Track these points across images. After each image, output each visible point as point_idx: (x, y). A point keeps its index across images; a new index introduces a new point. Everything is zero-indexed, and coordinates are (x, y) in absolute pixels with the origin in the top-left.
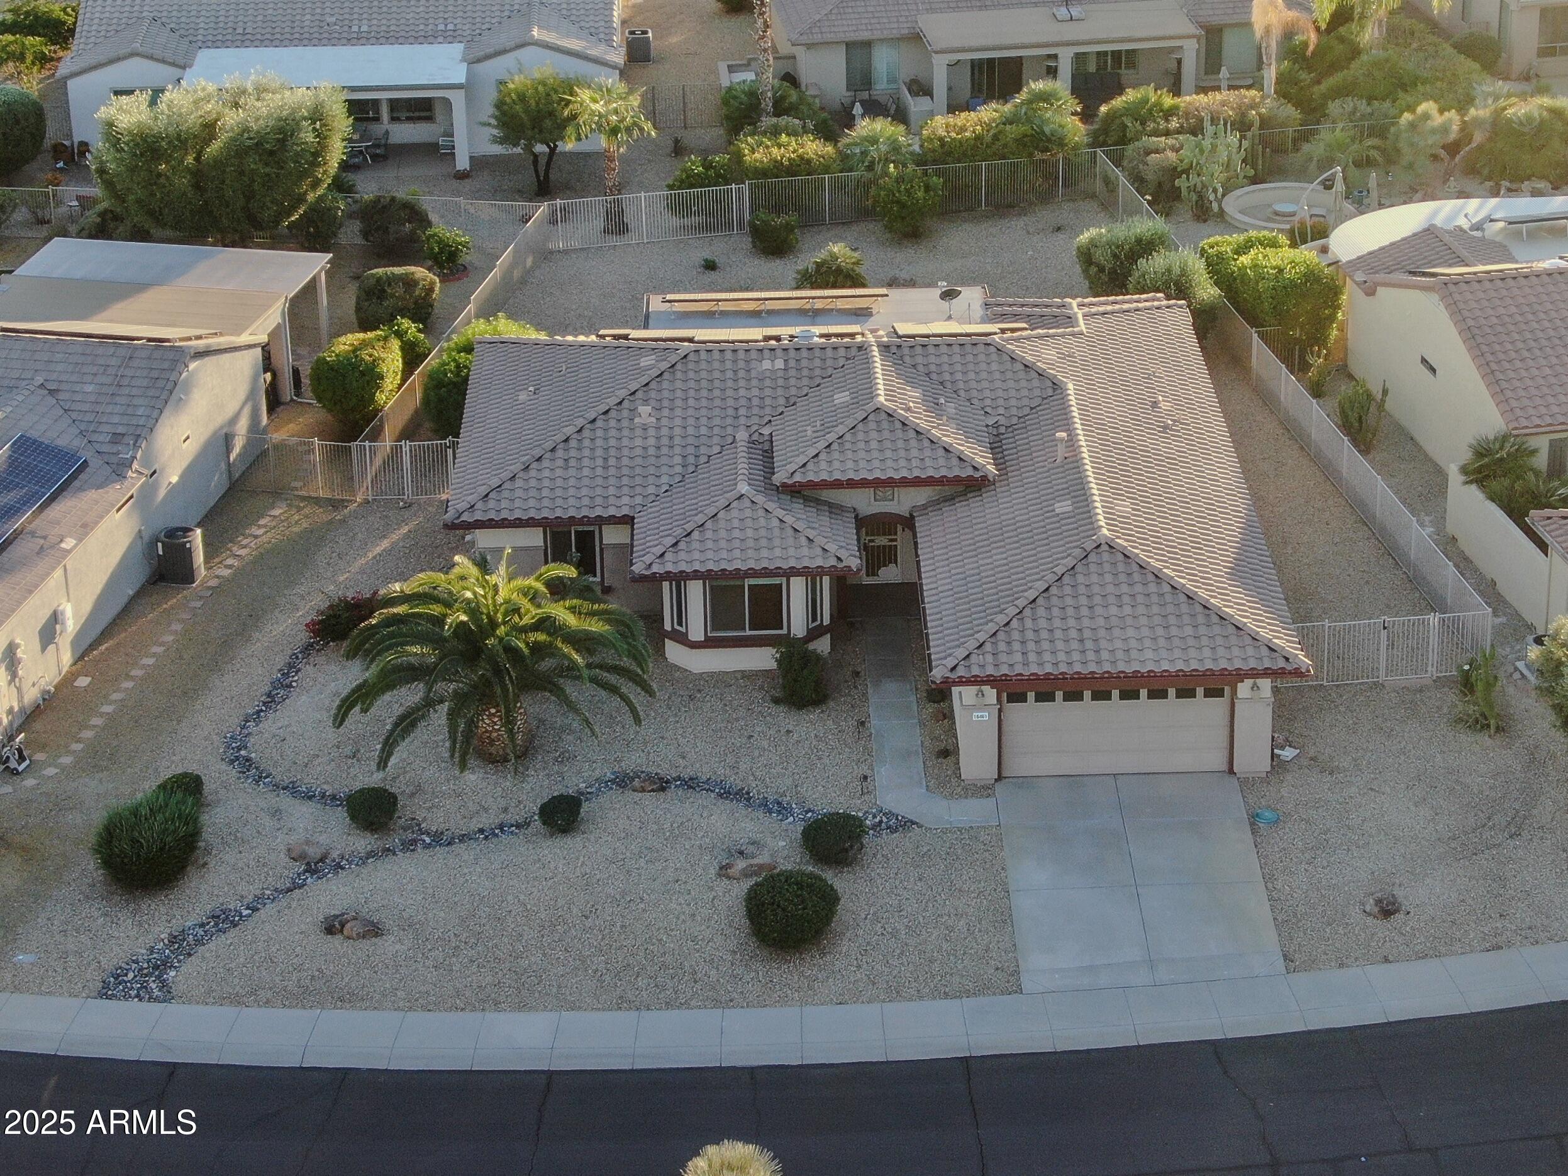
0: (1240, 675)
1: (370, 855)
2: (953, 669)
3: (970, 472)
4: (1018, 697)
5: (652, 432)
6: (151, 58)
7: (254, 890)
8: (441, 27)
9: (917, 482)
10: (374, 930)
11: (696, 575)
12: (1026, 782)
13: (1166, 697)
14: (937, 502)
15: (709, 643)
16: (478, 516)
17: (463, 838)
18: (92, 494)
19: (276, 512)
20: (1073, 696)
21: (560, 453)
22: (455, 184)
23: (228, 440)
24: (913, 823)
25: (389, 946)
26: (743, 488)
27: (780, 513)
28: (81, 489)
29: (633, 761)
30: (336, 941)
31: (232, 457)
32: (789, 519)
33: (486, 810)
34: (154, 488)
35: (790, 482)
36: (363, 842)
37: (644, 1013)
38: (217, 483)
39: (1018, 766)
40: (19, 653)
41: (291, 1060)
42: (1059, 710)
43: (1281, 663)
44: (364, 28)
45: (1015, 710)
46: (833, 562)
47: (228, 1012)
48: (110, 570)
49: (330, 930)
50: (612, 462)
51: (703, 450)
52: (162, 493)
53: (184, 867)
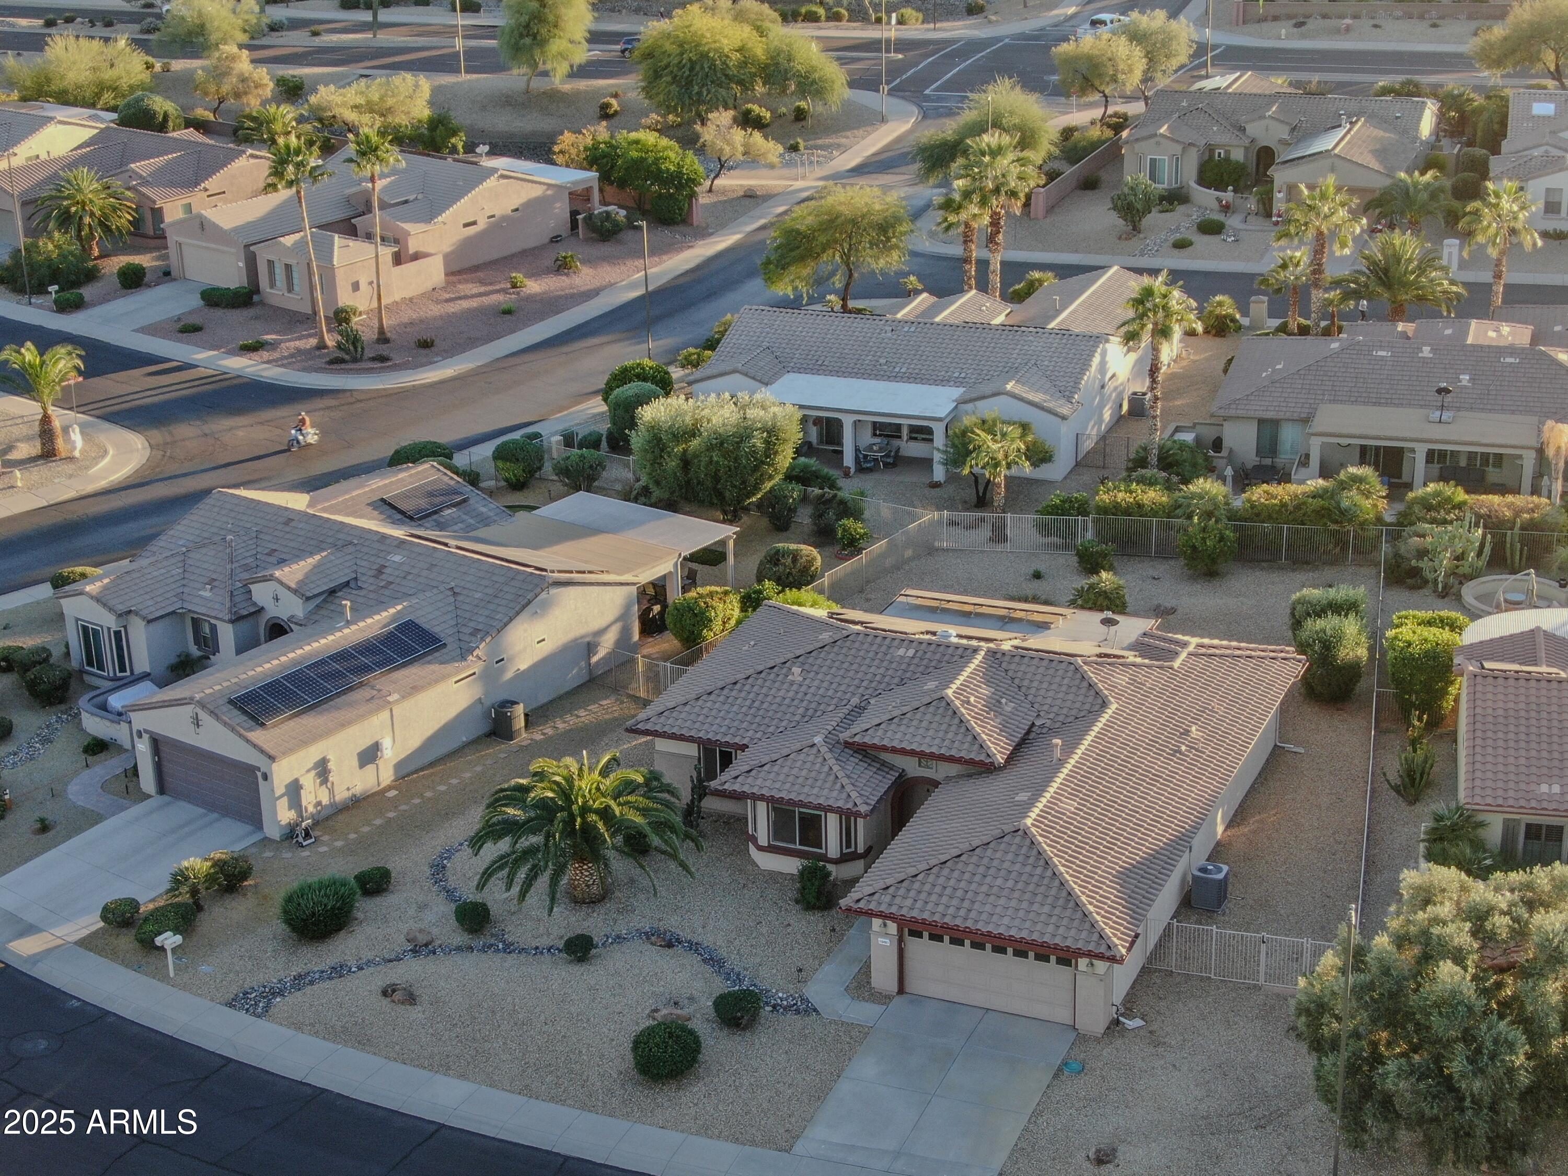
0: (1079, 953)
1: (459, 949)
2: (858, 901)
3: (982, 757)
4: (917, 934)
5: (795, 687)
6: (746, 375)
7: (370, 955)
8: (956, 375)
9: (951, 759)
10: (411, 999)
11: (762, 798)
12: (920, 999)
13: (1027, 957)
14: (960, 776)
15: (770, 849)
16: (649, 726)
17: (522, 950)
18: (435, 667)
19: (604, 702)
20: (957, 941)
21: (726, 692)
22: (927, 491)
23: (590, 647)
24: (815, 1010)
25: (415, 1013)
26: (818, 739)
27: (832, 762)
28: (429, 662)
29: (672, 923)
30: (385, 1002)
31: (595, 659)
32: (836, 768)
33: (549, 934)
34: (502, 671)
35: (851, 741)
36: (461, 938)
37: (532, 1101)
38: (574, 676)
39: (913, 985)
40: (331, 765)
41: (297, 1075)
42: (944, 949)
43: (1103, 949)
44: (903, 370)
45: (913, 944)
46: (850, 805)
47: (290, 1032)
48: (443, 722)
49: (385, 993)
50: (757, 704)
51: (822, 707)
52: (509, 674)
53: (340, 930)
